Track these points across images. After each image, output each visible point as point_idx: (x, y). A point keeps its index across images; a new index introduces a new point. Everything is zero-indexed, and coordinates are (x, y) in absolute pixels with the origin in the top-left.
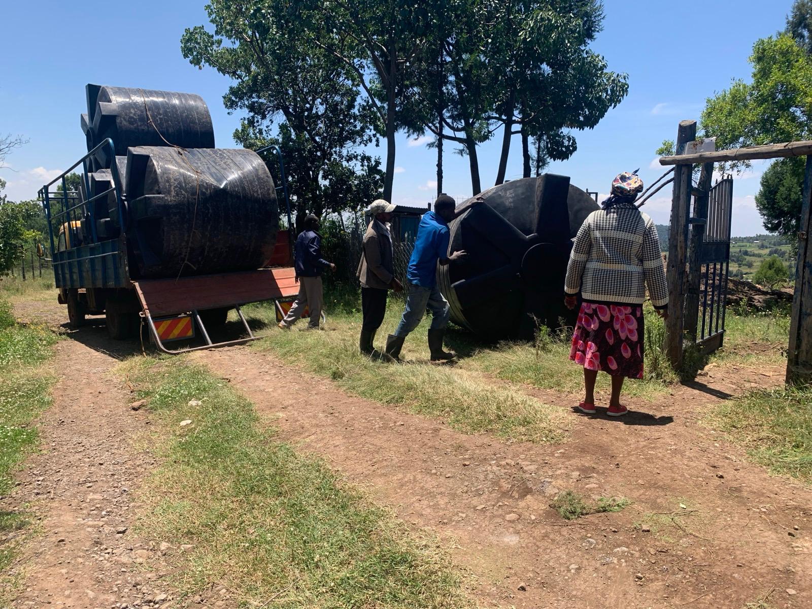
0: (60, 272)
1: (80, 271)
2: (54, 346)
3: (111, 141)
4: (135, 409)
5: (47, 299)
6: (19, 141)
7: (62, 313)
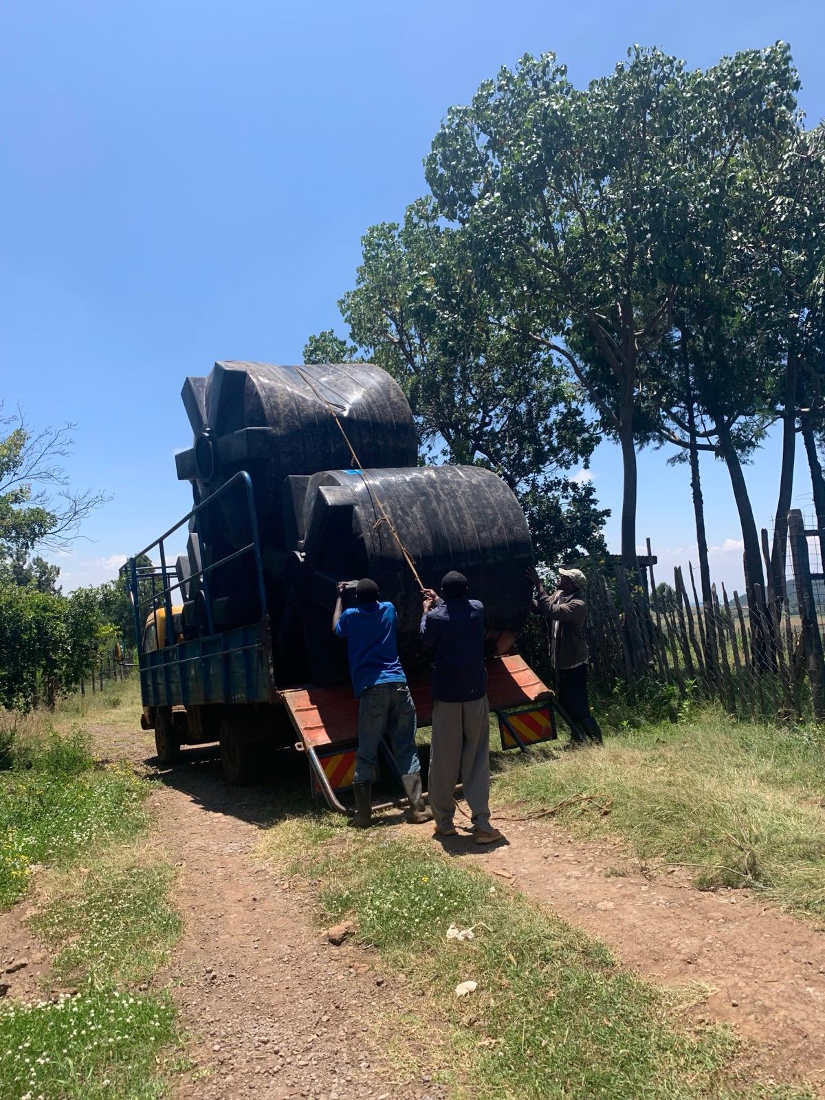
0: (150, 682)
1: (184, 678)
2: (149, 800)
3: (246, 475)
4: (336, 942)
5: (116, 722)
6: (100, 499)
7: (148, 743)
